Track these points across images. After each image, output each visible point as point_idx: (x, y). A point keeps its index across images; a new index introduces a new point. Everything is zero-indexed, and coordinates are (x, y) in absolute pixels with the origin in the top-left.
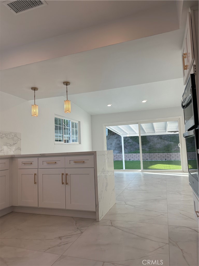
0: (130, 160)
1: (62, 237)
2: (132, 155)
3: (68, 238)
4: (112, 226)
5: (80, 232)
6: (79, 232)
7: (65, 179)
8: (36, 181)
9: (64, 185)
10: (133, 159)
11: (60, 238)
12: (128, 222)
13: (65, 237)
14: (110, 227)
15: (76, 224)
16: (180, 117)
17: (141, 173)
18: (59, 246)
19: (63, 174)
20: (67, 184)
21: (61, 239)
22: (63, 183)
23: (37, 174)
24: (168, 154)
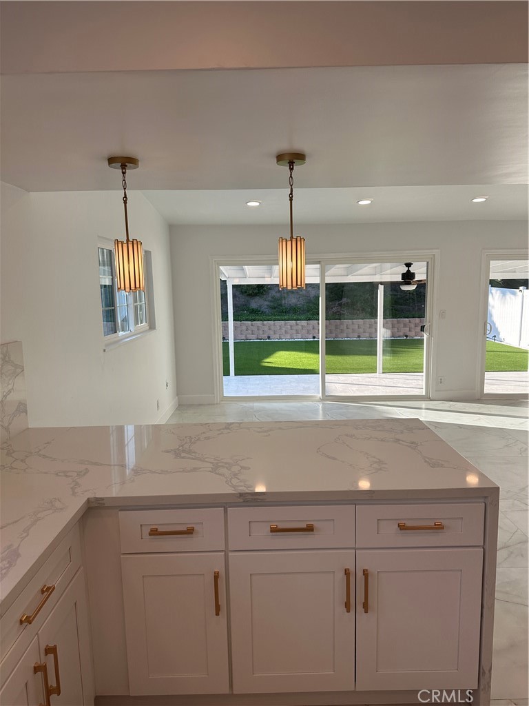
8: (223, 602)
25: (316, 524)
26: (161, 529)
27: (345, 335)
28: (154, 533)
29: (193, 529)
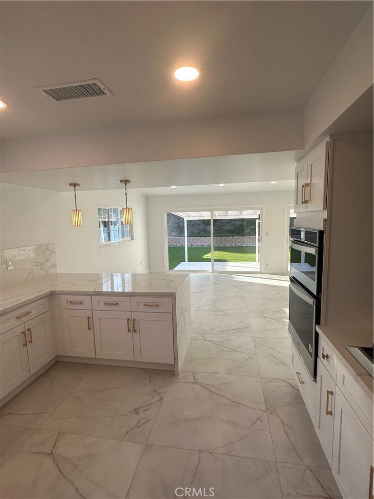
0: (192, 245)
1: (138, 409)
2: (195, 239)
3: (146, 410)
4: (196, 383)
5: (159, 398)
6: (157, 398)
7: (132, 326)
8: (91, 326)
9: (131, 333)
10: (196, 244)
11: (136, 411)
12: (213, 374)
13: (142, 409)
14: (194, 385)
15: (150, 382)
16: (263, 205)
17: (211, 275)
18: (139, 427)
19: (128, 319)
20: (135, 331)
21: (138, 413)
22: (129, 331)
23: (91, 317)
24: (238, 238)
25: (119, 303)
26: (73, 301)
28: (71, 302)
29: (82, 302)
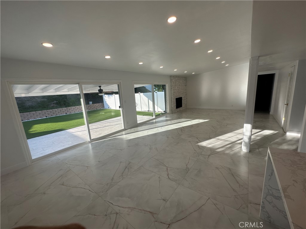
27: (60, 114)
